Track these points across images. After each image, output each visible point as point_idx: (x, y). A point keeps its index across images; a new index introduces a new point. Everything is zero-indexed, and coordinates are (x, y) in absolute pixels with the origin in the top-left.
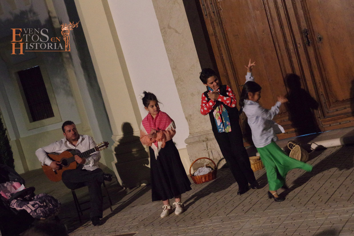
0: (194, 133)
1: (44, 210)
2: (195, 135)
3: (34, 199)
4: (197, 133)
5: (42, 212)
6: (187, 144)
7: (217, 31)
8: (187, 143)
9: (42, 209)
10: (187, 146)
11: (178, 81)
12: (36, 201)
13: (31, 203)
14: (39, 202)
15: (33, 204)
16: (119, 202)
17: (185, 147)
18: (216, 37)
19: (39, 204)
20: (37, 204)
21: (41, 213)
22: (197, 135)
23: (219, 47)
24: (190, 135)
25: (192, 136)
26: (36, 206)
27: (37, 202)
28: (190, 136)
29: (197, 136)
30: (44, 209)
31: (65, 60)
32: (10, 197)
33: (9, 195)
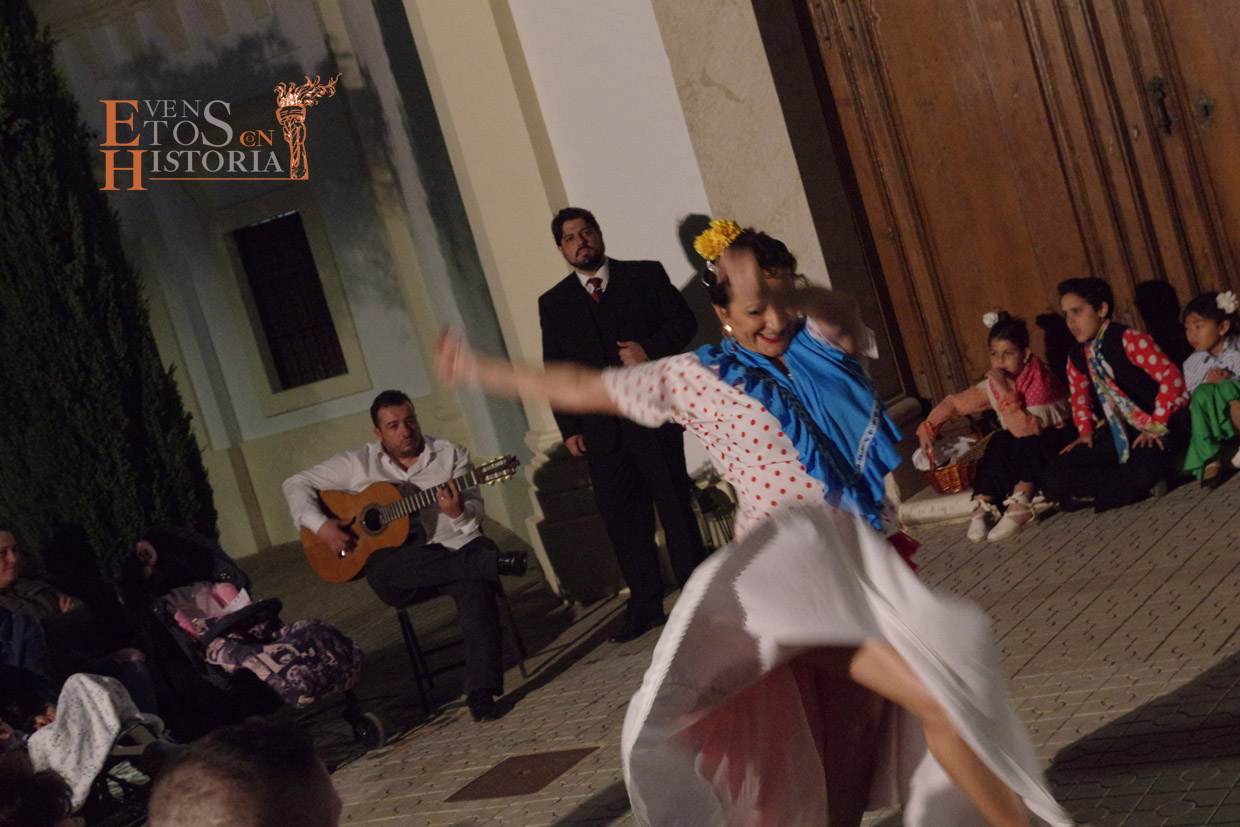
1: (309, 672)
3: (279, 636)
5: (306, 678)
7: (863, 90)
9: (303, 667)
12: (284, 642)
13: (271, 649)
14: (295, 646)
15: (276, 651)
16: (547, 649)
18: (859, 109)
19: (293, 654)
20: (286, 651)
21: (300, 682)
23: (869, 141)
26: (283, 658)
27: (289, 647)
30: (310, 668)
31: (379, 191)
32: (203, 629)
33: (201, 622)
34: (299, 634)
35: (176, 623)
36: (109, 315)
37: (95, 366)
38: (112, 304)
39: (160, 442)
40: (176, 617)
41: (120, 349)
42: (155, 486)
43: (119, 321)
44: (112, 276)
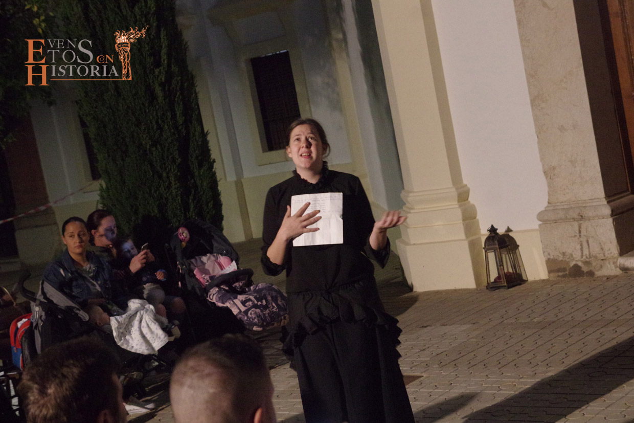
0: (558, 203)
2: (558, 206)
4: (562, 204)
6: (541, 223)
7: (627, 8)
8: (540, 221)
9: (258, 310)
10: (540, 225)
11: (537, 101)
13: (241, 297)
14: (255, 297)
15: (244, 299)
17: (537, 227)
18: (624, 19)
19: (253, 302)
21: (255, 318)
22: (562, 207)
24: (550, 205)
25: (552, 208)
26: (247, 304)
28: (547, 207)
29: (561, 209)
30: (262, 311)
31: (334, 44)
32: (208, 281)
33: (207, 277)
34: (259, 291)
35: (194, 276)
36: (176, 99)
37: (166, 127)
38: (178, 93)
39: (196, 174)
40: (195, 272)
41: (180, 119)
42: (191, 197)
43: (181, 103)
44: (180, 78)
